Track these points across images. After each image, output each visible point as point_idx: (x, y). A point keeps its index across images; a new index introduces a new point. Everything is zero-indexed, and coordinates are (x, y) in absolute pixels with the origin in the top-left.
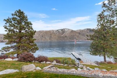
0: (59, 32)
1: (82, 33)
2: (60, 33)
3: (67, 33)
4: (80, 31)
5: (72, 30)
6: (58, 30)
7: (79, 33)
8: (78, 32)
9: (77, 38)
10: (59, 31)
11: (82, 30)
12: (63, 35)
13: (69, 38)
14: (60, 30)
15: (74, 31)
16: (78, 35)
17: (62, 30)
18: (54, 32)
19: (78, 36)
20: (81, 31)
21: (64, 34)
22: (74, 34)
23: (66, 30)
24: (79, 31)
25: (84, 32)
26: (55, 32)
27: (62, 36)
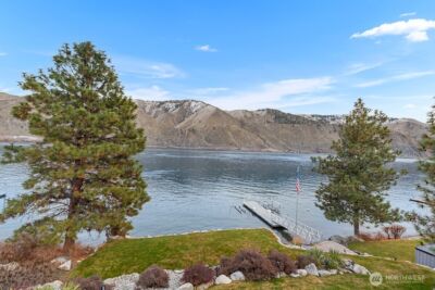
0: (166, 110)
1: (250, 123)
2: (172, 116)
3: (200, 117)
4: (245, 116)
5: (217, 109)
6: (162, 103)
7: (242, 124)
8: (236, 119)
9: (233, 140)
10: (166, 105)
11: (251, 112)
12: (182, 124)
13: (206, 139)
14: (171, 102)
15: (224, 112)
16: (235, 127)
17: (179, 104)
18: (147, 110)
19: (236, 134)
20: (249, 115)
21: (187, 120)
22: (225, 126)
23: (193, 104)
24: (242, 115)
25: (257, 120)
26: (152, 108)
27: (178, 126)
